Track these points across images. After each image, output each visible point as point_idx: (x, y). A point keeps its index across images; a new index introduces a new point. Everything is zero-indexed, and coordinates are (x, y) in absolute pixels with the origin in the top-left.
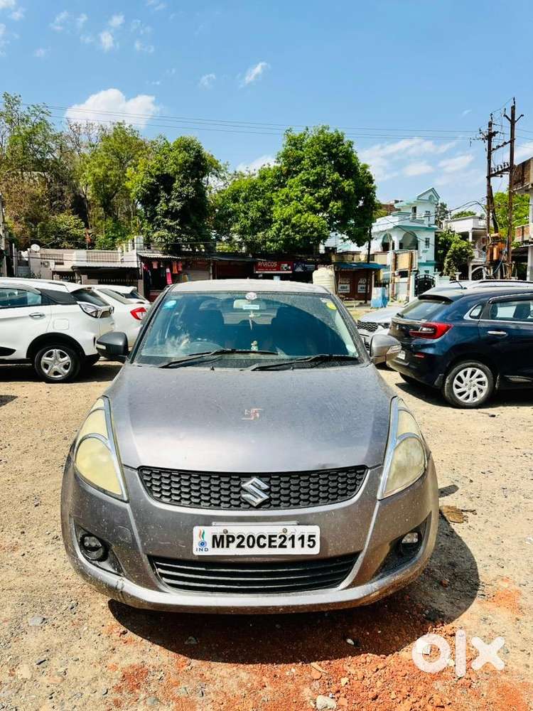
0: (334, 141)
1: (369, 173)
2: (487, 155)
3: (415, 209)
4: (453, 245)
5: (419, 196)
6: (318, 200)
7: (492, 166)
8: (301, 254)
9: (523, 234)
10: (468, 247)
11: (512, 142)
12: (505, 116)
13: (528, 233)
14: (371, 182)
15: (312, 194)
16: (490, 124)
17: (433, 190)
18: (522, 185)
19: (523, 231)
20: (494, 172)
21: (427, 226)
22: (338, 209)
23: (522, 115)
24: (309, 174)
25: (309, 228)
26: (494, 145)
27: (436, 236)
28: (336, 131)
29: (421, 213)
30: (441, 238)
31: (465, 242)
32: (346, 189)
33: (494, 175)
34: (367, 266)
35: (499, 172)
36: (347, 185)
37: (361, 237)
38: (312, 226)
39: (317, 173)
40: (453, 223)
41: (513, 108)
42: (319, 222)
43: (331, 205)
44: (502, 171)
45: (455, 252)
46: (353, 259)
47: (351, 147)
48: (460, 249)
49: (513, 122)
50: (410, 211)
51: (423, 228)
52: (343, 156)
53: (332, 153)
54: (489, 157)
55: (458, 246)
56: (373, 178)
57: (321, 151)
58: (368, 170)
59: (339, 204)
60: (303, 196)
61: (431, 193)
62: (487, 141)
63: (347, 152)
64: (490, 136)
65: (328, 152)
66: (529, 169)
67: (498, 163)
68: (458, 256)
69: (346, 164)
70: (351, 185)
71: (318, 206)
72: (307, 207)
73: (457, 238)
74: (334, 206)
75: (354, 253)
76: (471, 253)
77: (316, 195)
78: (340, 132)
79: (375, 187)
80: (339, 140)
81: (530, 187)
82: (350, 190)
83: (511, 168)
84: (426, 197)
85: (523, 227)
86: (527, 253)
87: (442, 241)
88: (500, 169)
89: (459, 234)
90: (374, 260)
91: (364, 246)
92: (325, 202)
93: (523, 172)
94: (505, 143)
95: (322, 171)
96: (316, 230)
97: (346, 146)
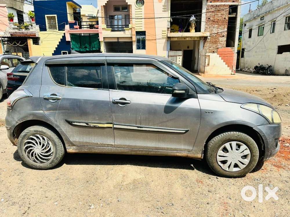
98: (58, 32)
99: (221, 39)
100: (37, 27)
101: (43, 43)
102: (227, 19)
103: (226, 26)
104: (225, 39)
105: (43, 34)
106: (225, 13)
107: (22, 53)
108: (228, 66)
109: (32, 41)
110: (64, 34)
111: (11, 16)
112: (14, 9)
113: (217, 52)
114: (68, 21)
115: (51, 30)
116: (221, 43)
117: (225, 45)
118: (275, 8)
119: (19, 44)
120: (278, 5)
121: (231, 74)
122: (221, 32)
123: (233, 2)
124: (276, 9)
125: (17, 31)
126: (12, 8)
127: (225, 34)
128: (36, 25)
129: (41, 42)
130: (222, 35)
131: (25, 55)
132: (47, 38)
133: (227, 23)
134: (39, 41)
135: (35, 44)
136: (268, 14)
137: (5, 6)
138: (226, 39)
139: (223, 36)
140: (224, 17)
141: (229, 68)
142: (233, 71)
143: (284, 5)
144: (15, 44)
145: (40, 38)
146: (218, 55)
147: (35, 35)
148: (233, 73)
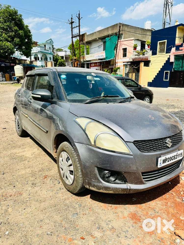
0: (14, 13)
1: (28, 29)
2: (71, 30)
3: (45, 46)
4: (59, 60)
5: (47, 41)
6: (9, 37)
7: (73, 34)
8: (3, 59)
9: (83, 59)
10: (64, 62)
11: (79, 26)
12: (77, 16)
13: (85, 58)
14: (30, 33)
15: (6, 34)
16: (72, 19)
17: (51, 39)
18: (83, 42)
19: (83, 58)
20: (74, 36)
21: (50, 53)
22: (18, 41)
23: (82, 18)
24: (3, 25)
25: (6, 48)
26: (73, 27)
27: (53, 56)
28: (14, 9)
29: (47, 47)
30: (55, 58)
31: (63, 60)
32: (21, 34)
33: (74, 37)
34: (31, 66)
35: (75, 36)
36: (21, 32)
37: (28, 54)
38: (8, 47)
39: (7, 25)
40: (58, 52)
41: (79, 14)
42: (11, 46)
43: (15, 39)
44: (76, 36)
45: (60, 63)
46: (25, 63)
47: (21, 17)
48: (62, 62)
49: (79, 19)
50: (44, 46)
51: (49, 53)
52: (18, 20)
53: (13, 18)
54: (72, 30)
55: (61, 61)
56: (31, 31)
57: (8, 16)
58: (28, 28)
59: (18, 40)
60: (2, 34)
61: (50, 40)
62: (71, 25)
63: (20, 19)
64: (72, 23)
65: (12, 17)
66: (85, 37)
67: (75, 33)
68: (61, 64)
69: (19, 24)
70: (23, 33)
71: (9, 39)
72: (4, 39)
73: (60, 58)
74: (16, 40)
75: (25, 60)
76: (65, 64)
77: (8, 35)
78: (16, 9)
79: (31, 35)
80: (16, 13)
81: (85, 43)
82: (22, 35)
83: (79, 36)
84: (49, 42)
85: (83, 56)
86: (84, 65)
87: (55, 59)
88: (76, 35)
89: (61, 57)
90: (33, 63)
91: (29, 58)
92: (13, 38)
93: (83, 37)
94: (77, 26)
95: (10, 25)
96: (9, 49)
97: (19, 16)
98: (165, 55)
100: (150, 52)
101: (152, 65)
105: (153, 57)
107: (135, 73)
109: (143, 64)
110: (170, 56)
111: (135, 46)
112: (139, 40)
114: (175, 44)
115: (160, 53)
119: (135, 67)
125: (137, 57)
126: (138, 40)
128: (150, 50)
129: (151, 64)
131: (137, 75)
132: (156, 60)
134: (150, 63)
135: (146, 66)
137: (133, 39)
144: (133, 67)
145: (151, 61)
147: (147, 59)
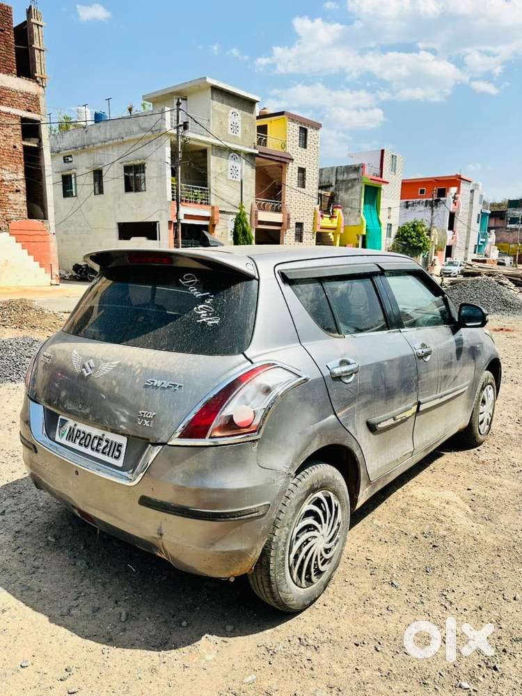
99: (12, 196)
102: (20, 149)
103: (21, 168)
104: (22, 198)
106: (12, 134)
108: (41, 266)
113: (7, 230)
116: (14, 207)
117: (25, 214)
118: (97, 143)
120: (102, 137)
121: (52, 285)
122: (11, 181)
123: (29, 111)
124: (99, 145)
127: (22, 185)
130: (15, 187)
133: (23, 160)
136: (80, 153)
138: (25, 200)
139: (17, 191)
140: (12, 143)
141: (43, 269)
142: (54, 277)
143: (115, 141)
146: (13, 238)
148: (54, 282)
